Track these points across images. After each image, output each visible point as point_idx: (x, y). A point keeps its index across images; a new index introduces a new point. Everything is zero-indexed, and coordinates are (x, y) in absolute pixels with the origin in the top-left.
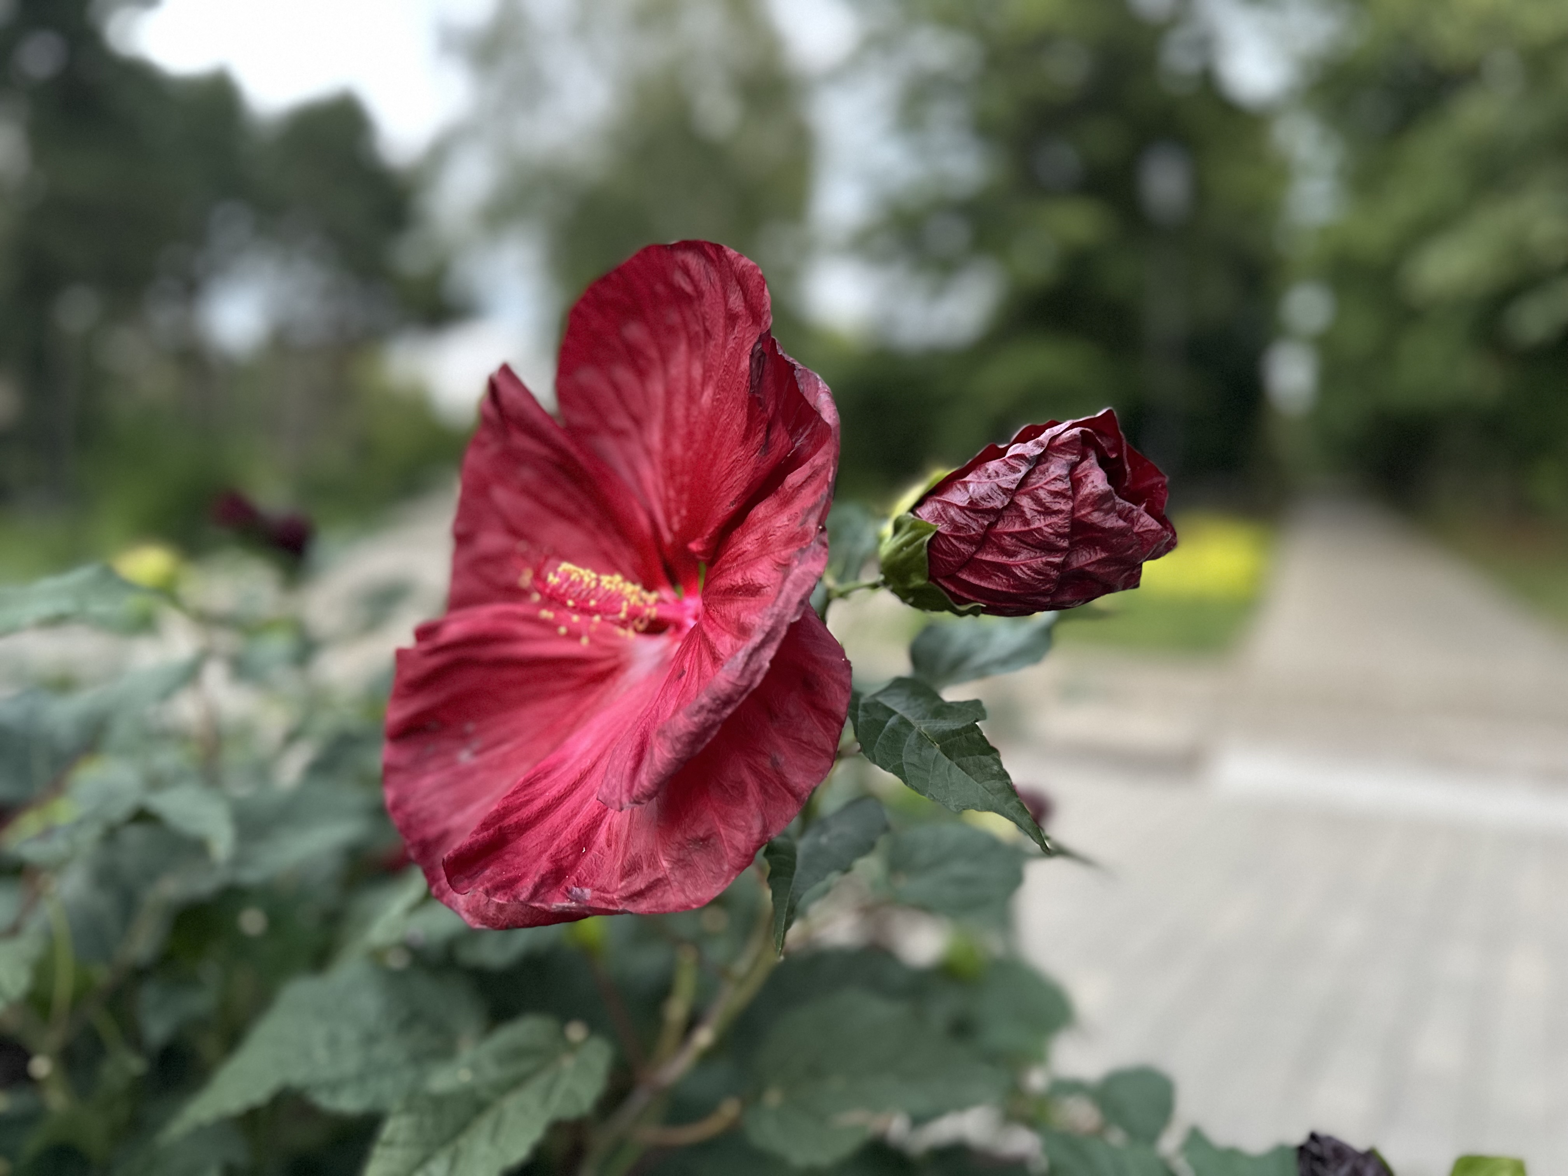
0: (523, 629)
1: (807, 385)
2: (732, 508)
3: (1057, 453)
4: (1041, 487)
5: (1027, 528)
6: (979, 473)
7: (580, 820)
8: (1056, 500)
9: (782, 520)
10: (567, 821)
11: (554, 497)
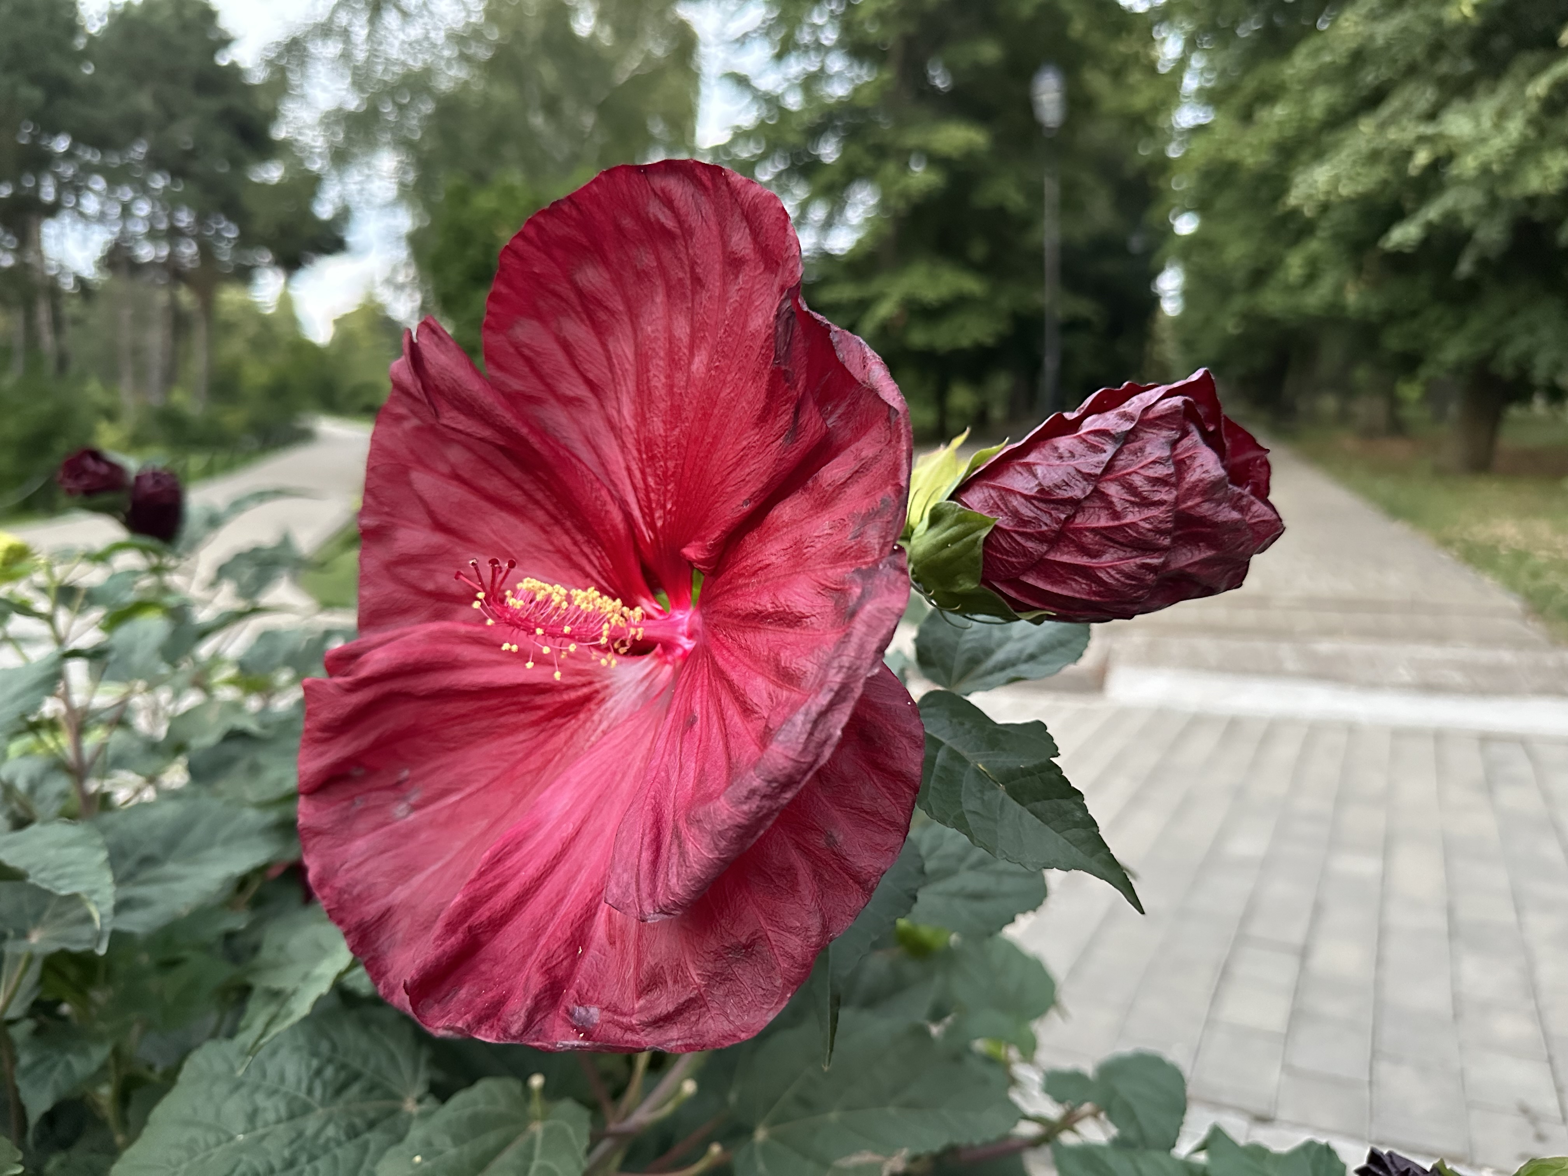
0: (468, 652)
1: (848, 352)
2: (746, 508)
3: (1150, 428)
4: (1136, 472)
5: (1116, 523)
6: (1044, 451)
7: (570, 908)
8: (1156, 488)
9: (823, 525)
10: (551, 909)
11: (495, 484)
